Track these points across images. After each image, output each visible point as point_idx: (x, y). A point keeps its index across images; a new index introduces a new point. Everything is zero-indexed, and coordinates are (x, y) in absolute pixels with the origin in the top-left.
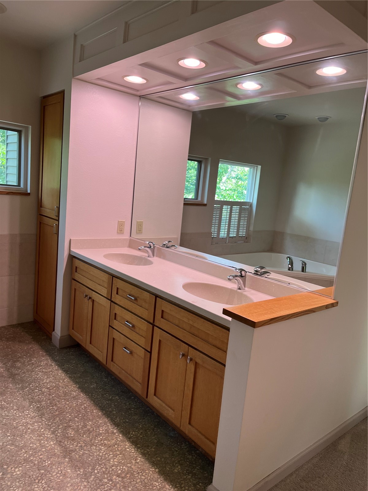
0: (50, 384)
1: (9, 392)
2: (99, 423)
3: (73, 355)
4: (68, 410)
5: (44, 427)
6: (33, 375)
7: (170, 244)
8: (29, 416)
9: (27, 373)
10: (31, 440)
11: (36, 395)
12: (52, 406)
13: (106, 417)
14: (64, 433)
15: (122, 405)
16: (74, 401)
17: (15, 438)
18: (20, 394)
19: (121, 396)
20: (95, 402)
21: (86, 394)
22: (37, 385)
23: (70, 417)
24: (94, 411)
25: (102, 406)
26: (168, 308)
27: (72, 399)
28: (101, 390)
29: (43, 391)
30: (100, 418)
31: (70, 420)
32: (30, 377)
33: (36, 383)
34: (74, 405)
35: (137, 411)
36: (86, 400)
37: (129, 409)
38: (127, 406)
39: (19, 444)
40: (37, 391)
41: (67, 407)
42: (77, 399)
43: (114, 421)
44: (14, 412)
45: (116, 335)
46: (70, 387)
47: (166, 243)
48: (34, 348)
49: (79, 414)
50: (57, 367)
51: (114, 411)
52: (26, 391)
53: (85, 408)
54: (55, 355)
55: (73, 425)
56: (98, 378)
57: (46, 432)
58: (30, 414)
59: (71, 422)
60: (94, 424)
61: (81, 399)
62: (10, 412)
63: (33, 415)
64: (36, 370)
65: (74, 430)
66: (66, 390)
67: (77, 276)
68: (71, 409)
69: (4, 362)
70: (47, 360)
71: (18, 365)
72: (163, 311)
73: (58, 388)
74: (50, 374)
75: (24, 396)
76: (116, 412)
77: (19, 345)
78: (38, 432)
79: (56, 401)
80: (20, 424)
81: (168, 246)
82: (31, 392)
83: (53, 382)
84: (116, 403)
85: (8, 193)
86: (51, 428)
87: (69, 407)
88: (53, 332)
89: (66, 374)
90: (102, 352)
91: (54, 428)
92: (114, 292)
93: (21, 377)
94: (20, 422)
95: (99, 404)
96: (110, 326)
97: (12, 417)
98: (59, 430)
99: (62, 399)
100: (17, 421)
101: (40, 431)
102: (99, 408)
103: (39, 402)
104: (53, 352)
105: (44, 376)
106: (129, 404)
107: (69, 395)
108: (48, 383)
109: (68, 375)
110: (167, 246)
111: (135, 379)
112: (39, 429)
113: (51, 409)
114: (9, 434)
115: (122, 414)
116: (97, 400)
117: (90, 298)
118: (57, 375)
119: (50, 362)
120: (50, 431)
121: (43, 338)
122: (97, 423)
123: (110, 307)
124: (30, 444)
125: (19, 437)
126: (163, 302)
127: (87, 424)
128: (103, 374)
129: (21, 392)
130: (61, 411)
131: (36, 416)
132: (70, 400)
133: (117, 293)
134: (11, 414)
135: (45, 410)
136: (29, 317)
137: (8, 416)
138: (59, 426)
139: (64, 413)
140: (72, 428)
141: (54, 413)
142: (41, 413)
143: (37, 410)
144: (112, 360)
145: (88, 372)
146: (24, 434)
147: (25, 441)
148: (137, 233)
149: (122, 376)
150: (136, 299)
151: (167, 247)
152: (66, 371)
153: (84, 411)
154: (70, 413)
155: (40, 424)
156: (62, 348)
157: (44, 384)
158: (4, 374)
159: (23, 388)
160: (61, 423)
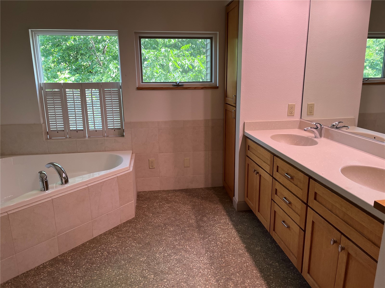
0: (224, 240)
1: (194, 240)
2: (256, 283)
3: (247, 219)
4: (233, 264)
5: (212, 274)
6: (213, 230)
7: (340, 125)
8: (203, 262)
9: (210, 227)
10: (199, 283)
11: (211, 246)
12: (222, 258)
13: (264, 279)
14: (225, 284)
15: (280, 272)
16: (239, 258)
17: (189, 277)
18: (201, 242)
19: (281, 264)
20: (257, 263)
21: (250, 255)
22: (214, 238)
23: (233, 271)
24: (254, 271)
25: (262, 268)
26: (320, 191)
27: (238, 256)
28: (264, 254)
29: (218, 244)
30: (258, 279)
31: (232, 274)
32: (211, 231)
33: (214, 236)
34: (239, 262)
35: (294, 282)
36: (250, 260)
37: (286, 278)
38: (285, 275)
39: (190, 284)
40: (213, 243)
41: (232, 262)
42: (243, 257)
43: (270, 285)
44: (193, 256)
45: (277, 208)
46: (239, 245)
47: (336, 123)
48: (219, 208)
49: (240, 270)
50: (232, 226)
51: (272, 276)
52: (205, 241)
53: (247, 266)
54: (233, 216)
55: (234, 278)
56: (263, 242)
57: (212, 279)
58: (204, 261)
59: (233, 275)
60: (251, 283)
61: (245, 257)
62: (191, 256)
63: (206, 262)
64: (216, 225)
65: (234, 283)
66: (235, 247)
67: (250, 154)
68: (235, 264)
69: (196, 215)
70: (226, 219)
71: (205, 219)
72: (316, 193)
73: (229, 244)
74: (225, 231)
75: (203, 245)
76: (274, 278)
77: (208, 204)
78: (206, 277)
79: (225, 254)
80: (195, 267)
81: (338, 127)
82: (209, 243)
83: (227, 239)
84: (275, 269)
85: (202, 88)
86: (216, 276)
87: (234, 262)
88: (234, 197)
89: (238, 234)
90: (266, 221)
91: (219, 277)
92: (275, 169)
93: (205, 230)
94: (195, 265)
95: (259, 265)
96: (272, 199)
97: (191, 260)
98: (222, 280)
99: (230, 254)
100: (193, 264)
101: (208, 277)
102: (259, 269)
103: (213, 252)
104: (232, 213)
105: (221, 231)
106: (287, 273)
107: (237, 252)
108: (223, 238)
109: (239, 235)
110: (336, 126)
111: (292, 252)
112: (207, 275)
113: (220, 260)
114: (185, 273)
115: (278, 281)
116: (259, 262)
117: (258, 173)
118: (231, 233)
119: (228, 221)
120: (215, 279)
121: (227, 201)
122: (254, 282)
123: (272, 182)
124: (198, 285)
125: (192, 278)
126: (317, 184)
127: (246, 281)
128: (269, 240)
129: (202, 241)
130: (227, 264)
131: (208, 263)
132: (236, 257)
133: (277, 171)
134: (191, 257)
135: (215, 260)
136: (220, 183)
137: (188, 258)
138: (223, 277)
139: (229, 266)
140: (232, 281)
141: (221, 264)
142: (212, 262)
143: (209, 258)
144: (274, 230)
145: (256, 235)
146: (195, 276)
147: (195, 282)
148: (307, 115)
149: (282, 246)
150: (292, 178)
151: (336, 128)
152: (238, 231)
153: (245, 269)
154: (234, 268)
155: (209, 271)
156: (239, 211)
157: (220, 239)
158: (194, 225)
159: (204, 239)
160: (224, 275)
